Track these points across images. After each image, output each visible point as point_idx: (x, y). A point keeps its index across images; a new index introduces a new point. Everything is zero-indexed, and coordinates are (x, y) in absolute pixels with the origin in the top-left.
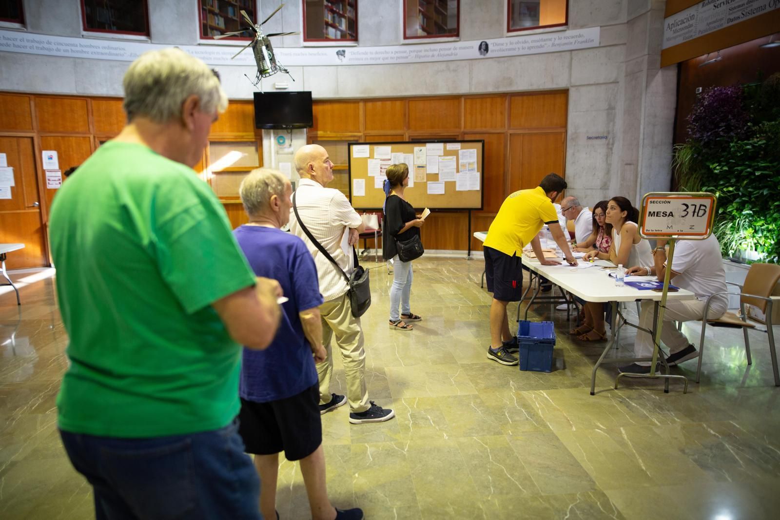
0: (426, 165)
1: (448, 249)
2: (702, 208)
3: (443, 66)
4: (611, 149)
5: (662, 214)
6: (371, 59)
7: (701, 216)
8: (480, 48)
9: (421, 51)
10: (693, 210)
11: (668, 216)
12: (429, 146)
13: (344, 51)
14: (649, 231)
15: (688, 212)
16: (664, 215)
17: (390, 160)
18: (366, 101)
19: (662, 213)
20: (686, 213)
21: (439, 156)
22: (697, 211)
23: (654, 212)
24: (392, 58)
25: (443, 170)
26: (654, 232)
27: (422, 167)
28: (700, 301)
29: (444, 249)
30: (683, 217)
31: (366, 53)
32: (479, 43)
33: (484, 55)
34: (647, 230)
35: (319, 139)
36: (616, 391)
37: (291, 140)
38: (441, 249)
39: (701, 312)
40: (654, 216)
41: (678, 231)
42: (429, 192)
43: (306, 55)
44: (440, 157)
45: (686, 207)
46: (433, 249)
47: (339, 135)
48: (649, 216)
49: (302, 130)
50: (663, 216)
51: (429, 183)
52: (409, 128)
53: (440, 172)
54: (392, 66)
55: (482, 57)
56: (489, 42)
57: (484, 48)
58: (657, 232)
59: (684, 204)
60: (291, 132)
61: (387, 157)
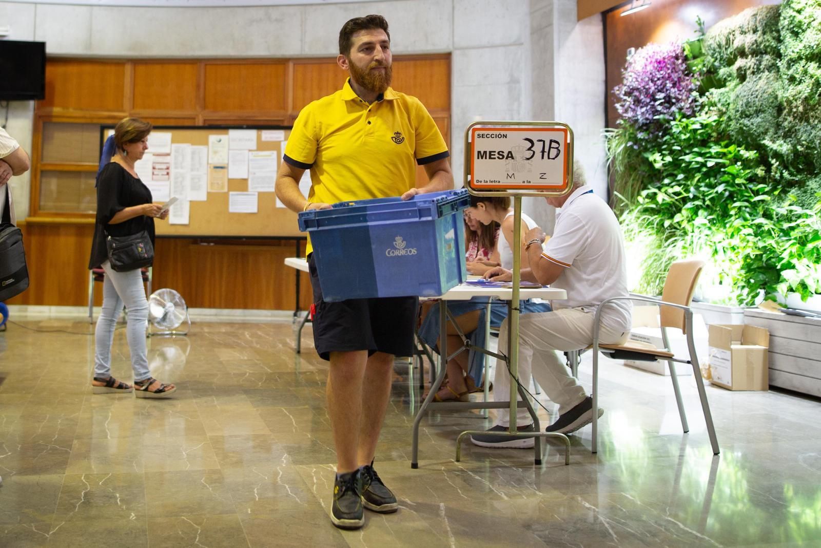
0: (228, 164)
1: (264, 308)
2: (554, 145)
3: (261, 13)
5: (497, 155)
7: (554, 159)
10: (541, 149)
11: (507, 158)
12: (233, 133)
14: (481, 182)
15: (534, 152)
16: (501, 157)
17: (168, 155)
18: (137, 62)
19: (496, 153)
20: (532, 152)
21: (250, 150)
22: (547, 149)
23: (485, 152)
25: (254, 174)
26: (489, 184)
27: (222, 168)
28: (587, 313)
29: (258, 307)
30: (528, 159)
34: (478, 181)
35: (54, 120)
36: (456, 463)
37: (7, 119)
38: (252, 308)
39: (587, 331)
40: (486, 158)
41: (524, 182)
42: (232, 209)
44: (250, 153)
45: (530, 145)
46: (239, 308)
47: (88, 114)
48: (478, 158)
49: (26, 102)
50: (499, 158)
51: (232, 195)
52: (204, 107)
53: (251, 176)
54: (180, 9)
58: (493, 184)
59: (527, 139)
60: (7, 107)
61: (167, 151)
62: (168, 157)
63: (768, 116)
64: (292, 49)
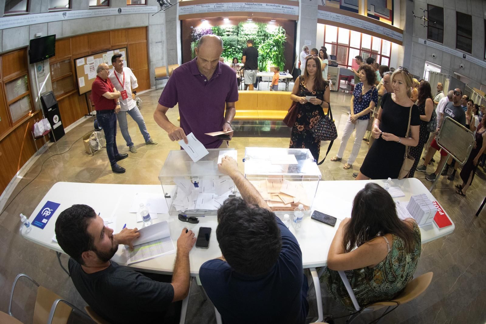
3: (105, 18)
4: (163, 46)
6: (77, 16)
8: (118, 11)
9: (96, 12)
12: (108, 53)
13: (66, 13)
24: (85, 15)
31: (75, 14)
32: (118, 8)
33: (120, 13)
37: (44, 67)
43: (50, 16)
54: (85, 19)
55: (119, 14)
56: (121, 8)
57: (120, 11)
60: (43, 62)
61: (92, 62)
62: (93, 64)
63: (236, 42)
64: (113, 27)
